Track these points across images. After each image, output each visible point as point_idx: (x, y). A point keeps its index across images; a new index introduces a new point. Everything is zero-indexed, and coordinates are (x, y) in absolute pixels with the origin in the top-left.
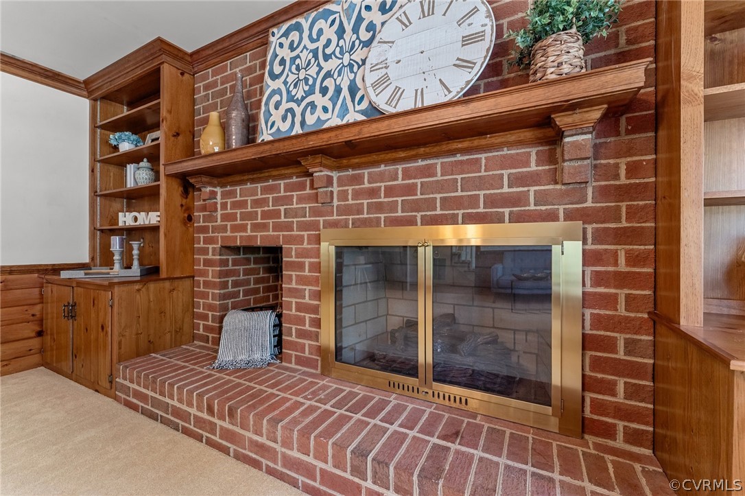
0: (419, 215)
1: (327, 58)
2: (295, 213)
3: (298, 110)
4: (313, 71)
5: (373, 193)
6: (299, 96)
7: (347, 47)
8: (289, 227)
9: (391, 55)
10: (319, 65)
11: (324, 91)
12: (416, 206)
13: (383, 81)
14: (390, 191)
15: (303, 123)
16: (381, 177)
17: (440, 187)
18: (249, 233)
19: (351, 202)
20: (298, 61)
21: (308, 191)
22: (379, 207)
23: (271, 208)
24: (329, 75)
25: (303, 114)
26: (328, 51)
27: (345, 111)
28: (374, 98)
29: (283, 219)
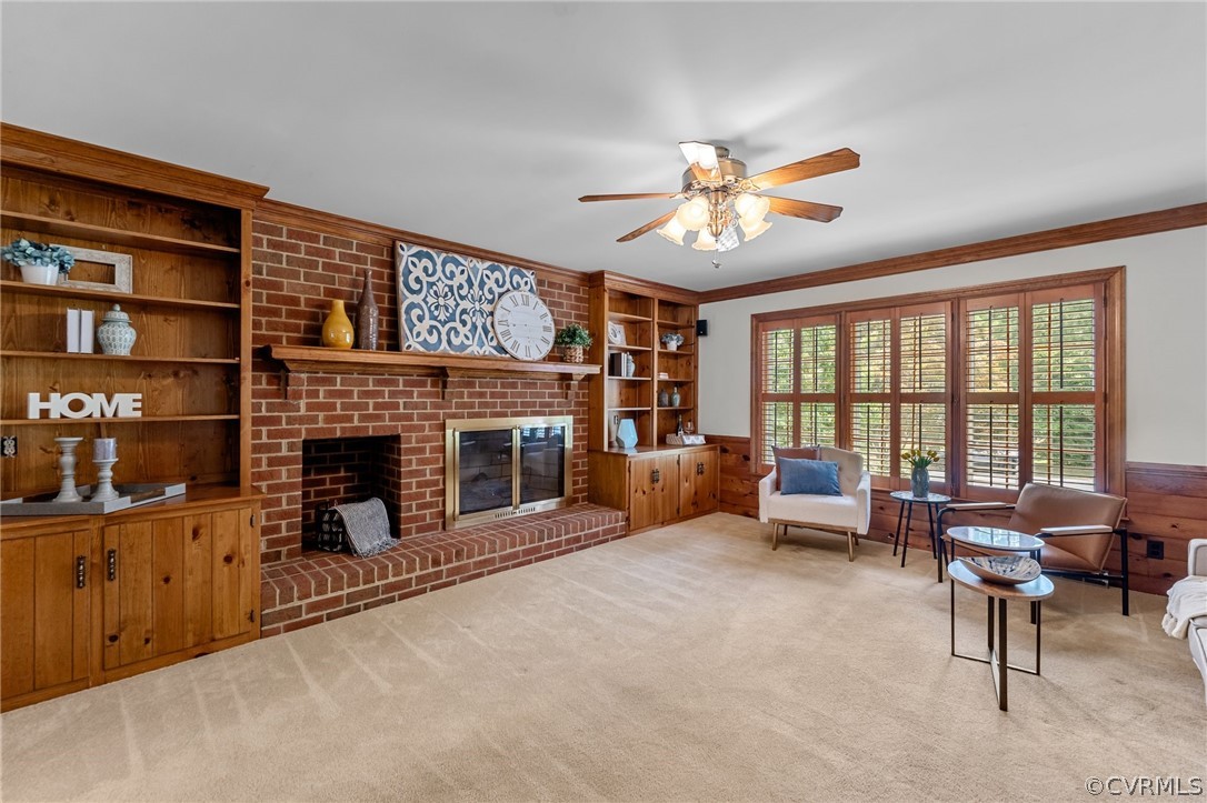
0: (509, 410)
1: (462, 298)
2: (416, 406)
3: (444, 331)
4: (451, 303)
5: (482, 395)
6: (442, 317)
7: (477, 298)
8: (409, 417)
9: (510, 318)
10: (455, 299)
11: (464, 323)
12: (507, 405)
13: (504, 334)
14: (493, 395)
15: (449, 342)
16: (487, 385)
17: (521, 395)
18: (356, 423)
19: (466, 400)
20: (435, 288)
21: (429, 388)
22: (486, 405)
23: (387, 400)
24: (464, 312)
25: (448, 334)
26: (463, 292)
27: (481, 345)
28: (502, 341)
29: (402, 411)
